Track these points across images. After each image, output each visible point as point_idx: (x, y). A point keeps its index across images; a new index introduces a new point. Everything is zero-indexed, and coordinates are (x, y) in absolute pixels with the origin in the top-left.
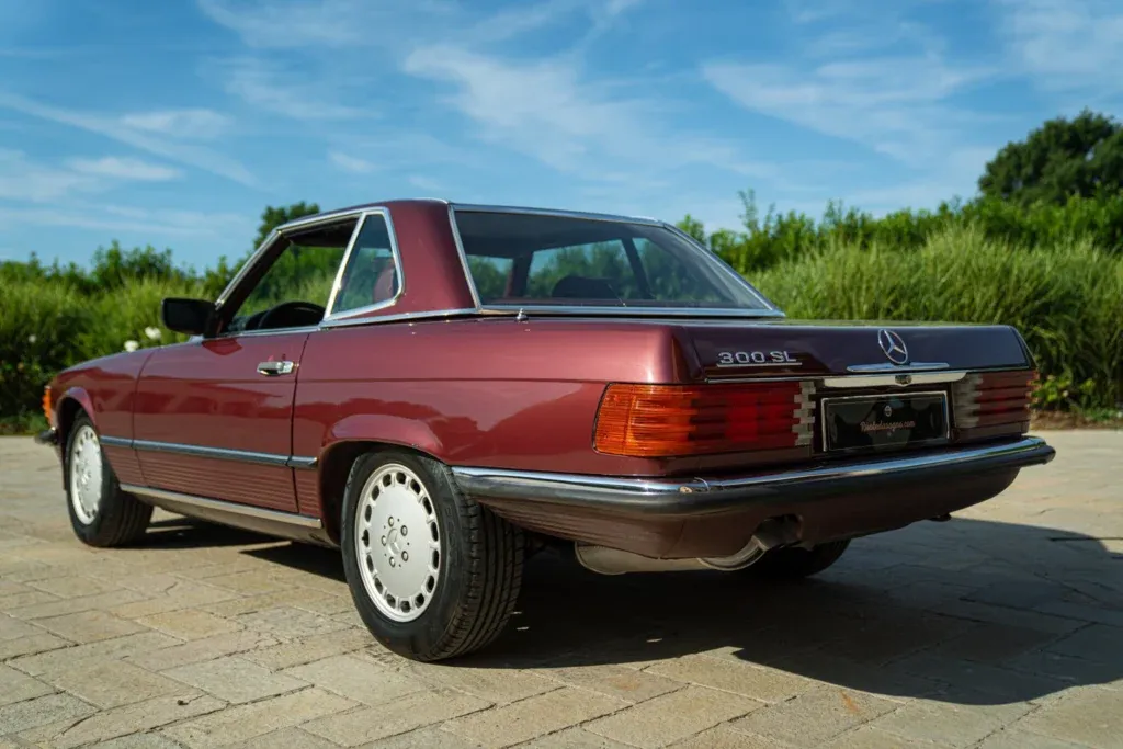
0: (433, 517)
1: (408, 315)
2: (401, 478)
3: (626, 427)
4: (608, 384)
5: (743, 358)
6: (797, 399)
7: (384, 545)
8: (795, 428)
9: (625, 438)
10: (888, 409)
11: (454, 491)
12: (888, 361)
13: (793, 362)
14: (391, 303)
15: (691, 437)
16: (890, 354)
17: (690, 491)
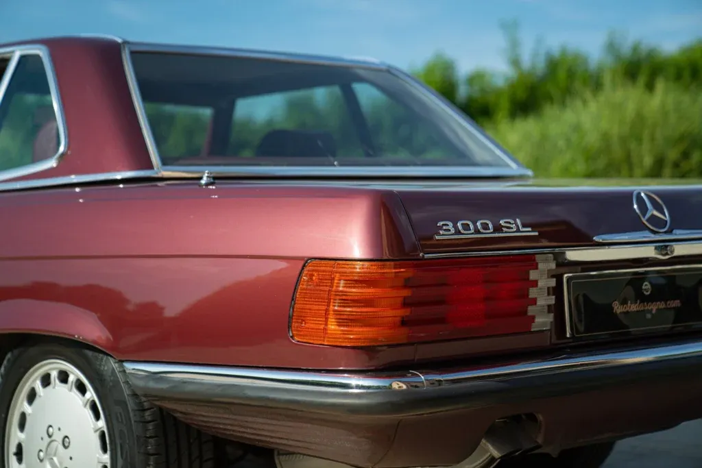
0: (102, 423)
1: (74, 179)
2: (64, 377)
3: (327, 310)
4: (306, 261)
5: (466, 227)
6: (533, 275)
7: (41, 461)
8: (531, 310)
9: (326, 324)
10: (646, 286)
11: (126, 392)
12: (645, 228)
13: (528, 232)
14: (52, 163)
15: (404, 322)
16: (647, 220)
17: (404, 387)
